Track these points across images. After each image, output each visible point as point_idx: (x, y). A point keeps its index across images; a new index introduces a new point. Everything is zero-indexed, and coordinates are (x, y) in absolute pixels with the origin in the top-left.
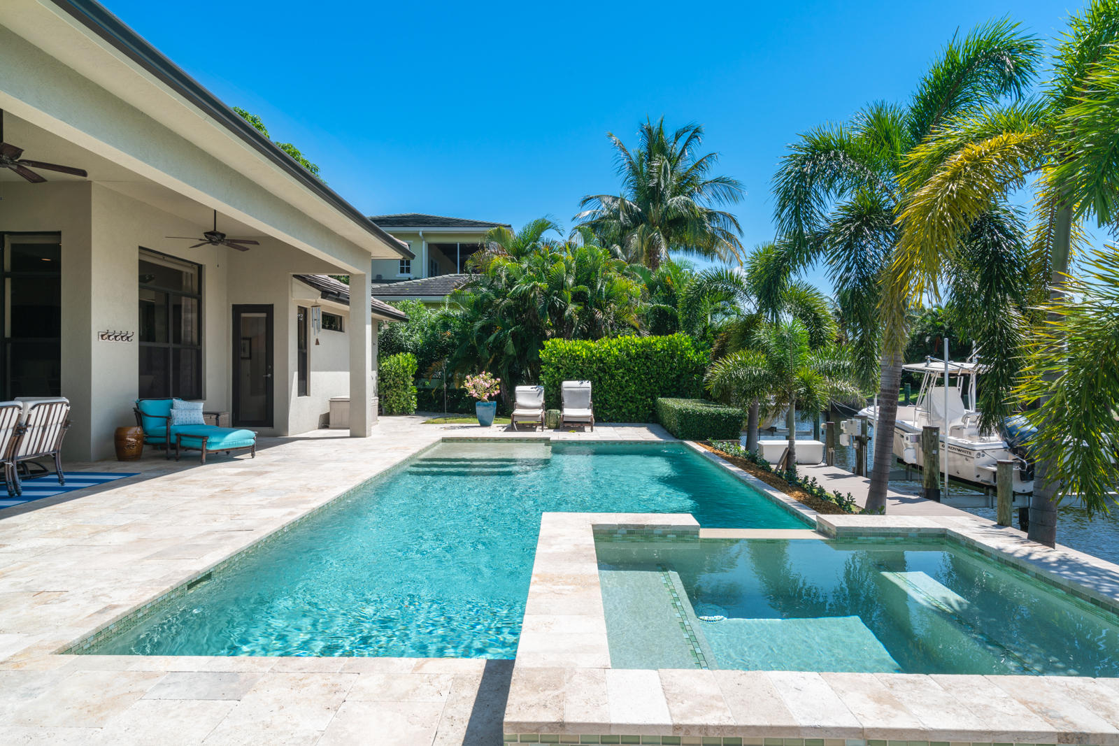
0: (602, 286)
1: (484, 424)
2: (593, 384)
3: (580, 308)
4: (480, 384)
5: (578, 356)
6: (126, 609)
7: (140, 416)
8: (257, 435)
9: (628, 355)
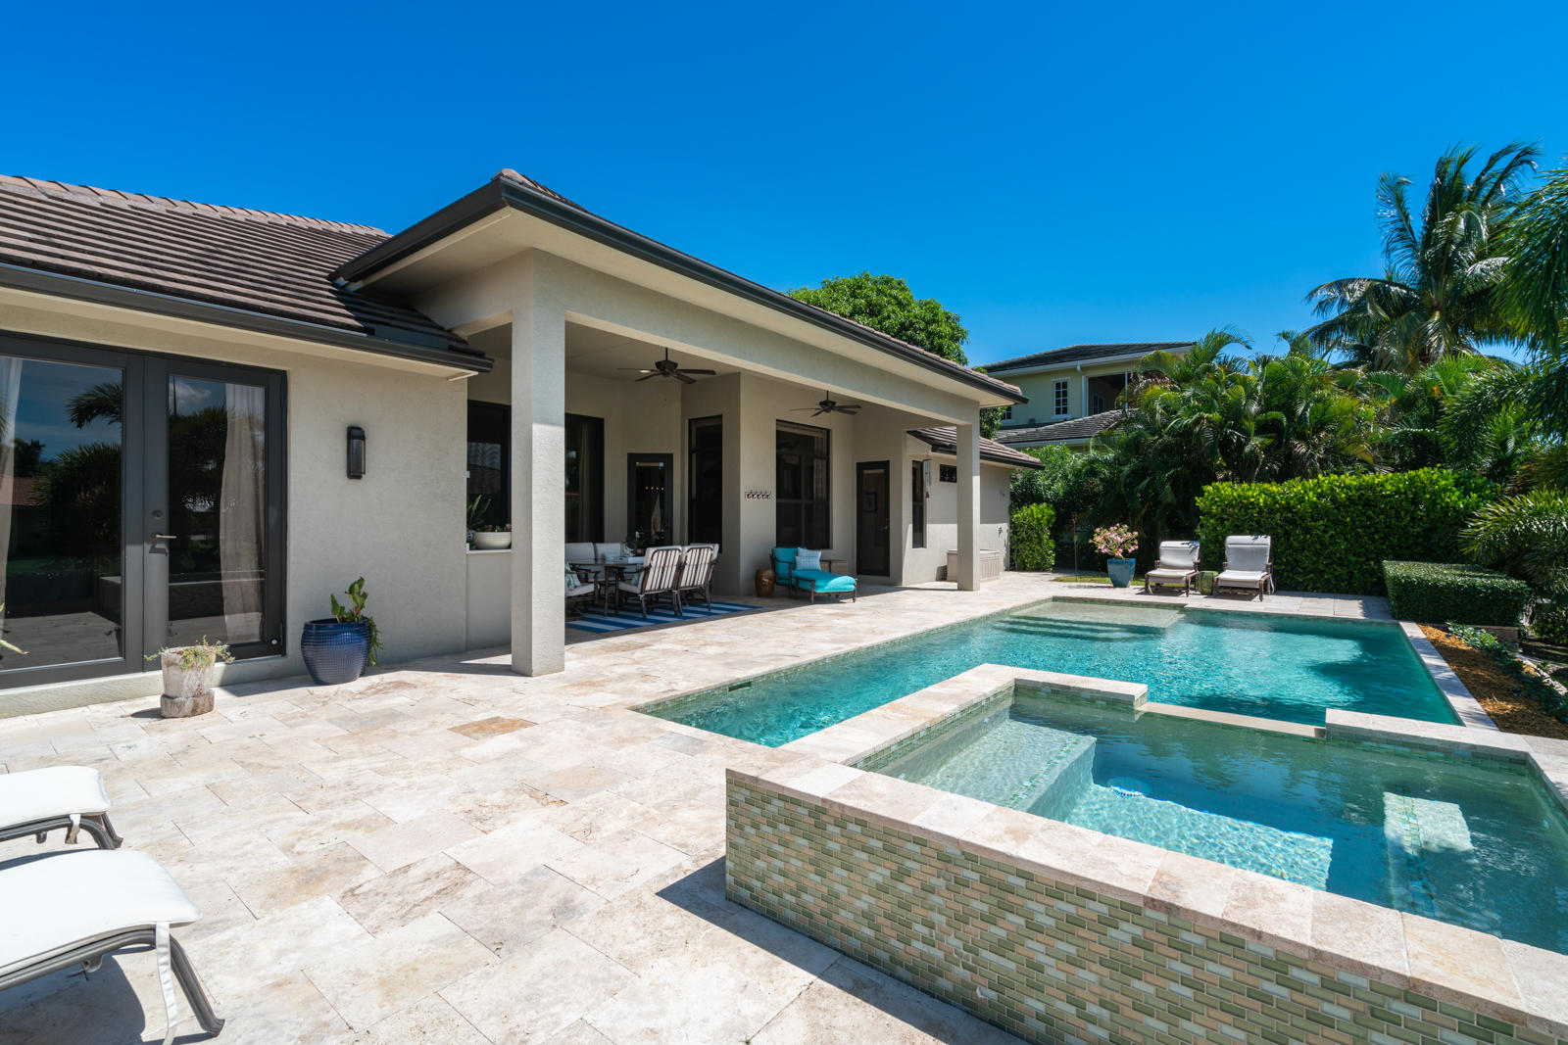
0: (1305, 410)
1: (1118, 584)
2: (1272, 539)
3: (1268, 442)
4: (1112, 538)
5: (1252, 503)
6: (678, 693)
7: (774, 560)
8: (857, 582)
9: (1334, 501)
